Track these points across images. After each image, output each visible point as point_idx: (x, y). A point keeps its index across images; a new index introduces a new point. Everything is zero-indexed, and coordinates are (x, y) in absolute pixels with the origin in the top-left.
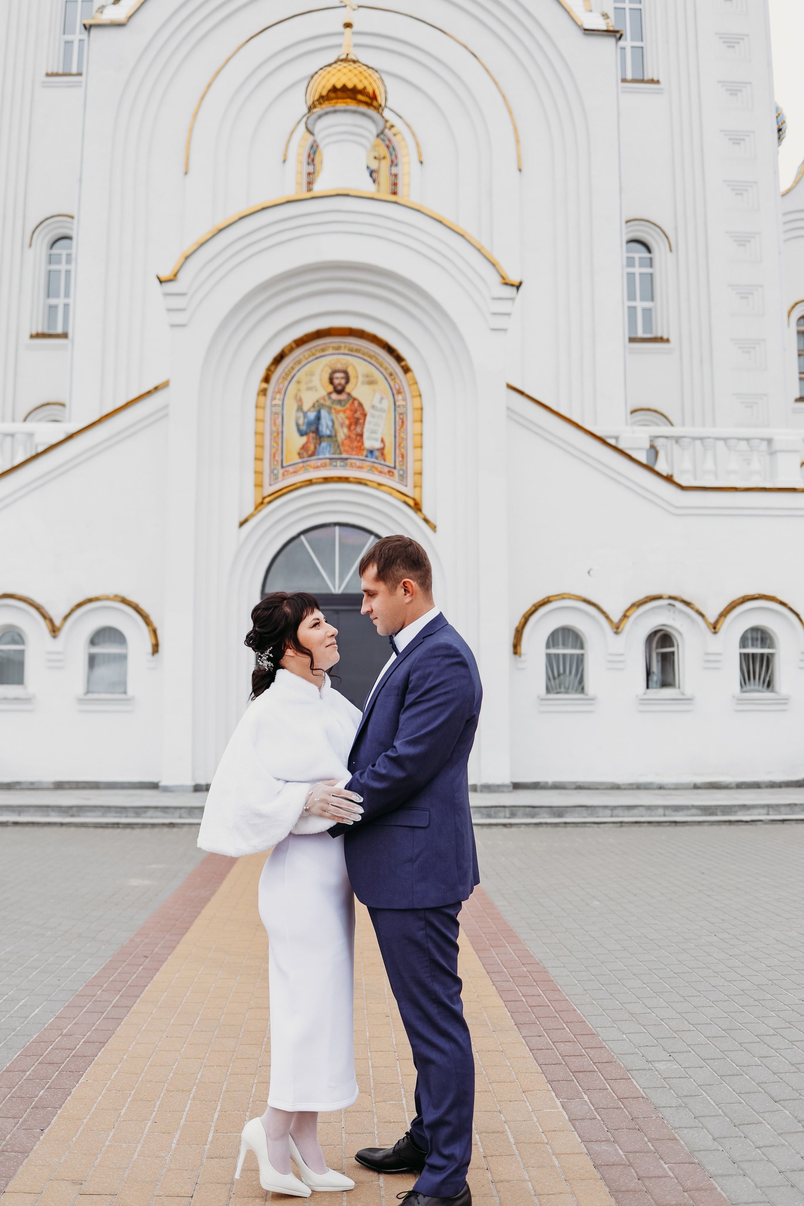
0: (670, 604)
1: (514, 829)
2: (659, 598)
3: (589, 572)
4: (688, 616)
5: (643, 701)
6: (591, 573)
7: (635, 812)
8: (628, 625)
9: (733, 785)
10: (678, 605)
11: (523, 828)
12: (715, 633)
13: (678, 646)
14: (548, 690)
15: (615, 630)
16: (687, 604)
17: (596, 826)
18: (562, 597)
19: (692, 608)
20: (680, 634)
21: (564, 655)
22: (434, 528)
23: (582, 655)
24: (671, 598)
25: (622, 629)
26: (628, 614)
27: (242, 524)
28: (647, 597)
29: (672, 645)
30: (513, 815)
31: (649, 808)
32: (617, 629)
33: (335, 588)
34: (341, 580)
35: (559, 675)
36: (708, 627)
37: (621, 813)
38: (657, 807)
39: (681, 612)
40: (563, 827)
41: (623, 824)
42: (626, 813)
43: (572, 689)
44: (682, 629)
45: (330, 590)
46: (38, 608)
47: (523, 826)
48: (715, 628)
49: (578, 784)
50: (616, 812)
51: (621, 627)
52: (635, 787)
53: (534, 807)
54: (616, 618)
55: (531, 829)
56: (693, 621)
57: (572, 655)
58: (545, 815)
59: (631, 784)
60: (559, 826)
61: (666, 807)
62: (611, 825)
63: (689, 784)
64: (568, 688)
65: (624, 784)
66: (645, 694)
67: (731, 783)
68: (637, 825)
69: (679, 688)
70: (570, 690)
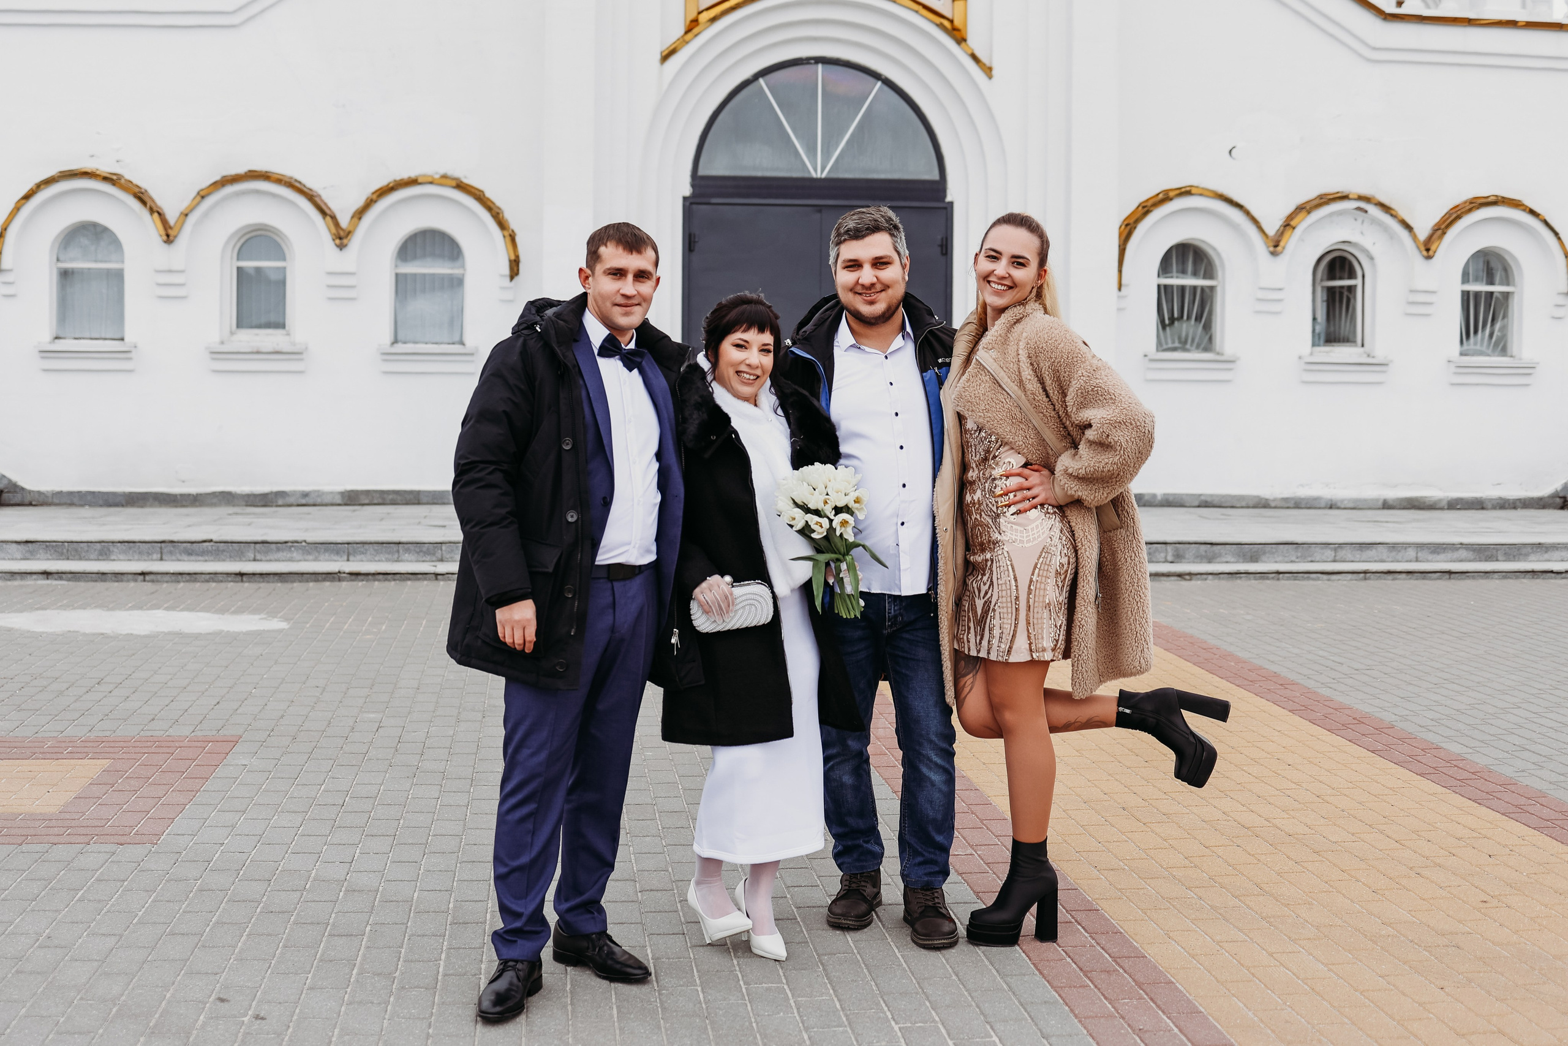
0: (1359, 209)
1: (1196, 583)
2: (1345, 197)
3: (1230, 152)
4: (1385, 228)
5: (1312, 365)
6: (1233, 152)
7: (1372, 553)
8: (1292, 241)
9: (1444, 504)
10: (1373, 210)
11: (1211, 582)
12: (1429, 258)
13: (1363, 276)
14: (1160, 346)
15: (1272, 249)
16: (1386, 208)
17: (1325, 577)
18: (1185, 192)
19: (1394, 216)
20: (1372, 258)
21: (1182, 289)
22: (988, 71)
23: (1212, 288)
24: (1360, 198)
25: (1284, 248)
26: (1293, 223)
27: (665, 57)
28: (1321, 197)
29: (1352, 275)
30: (1178, 558)
31: (1394, 547)
32: (1275, 245)
33: (815, 170)
34: (827, 155)
35: (1172, 320)
36: (1418, 248)
37: (1350, 556)
38: (1406, 546)
39: (1374, 221)
40: (1273, 578)
41: (1368, 575)
42: (1358, 555)
43: (1192, 345)
44: (1374, 251)
45: (809, 172)
46: (311, 197)
47: (1210, 577)
48: (1428, 250)
49: (1203, 498)
50: (1341, 553)
51: (1282, 244)
52: (1291, 504)
53: (1211, 544)
54: (1272, 229)
55: (1225, 584)
56: (1392, 236)
57: (1195, 288)
58: (1229, 558)
59: (1286, 500)
60: (1268, 579)
61: (1420, 546)
62: (1350, 576)
63: (1377, 500)
64: (1186, 342)
65: (1275, 500)
66: (1311, 354)
67: (1440, 500)
68: (1390, 577)
69: (1363, 346)
70: (1188, 346)
